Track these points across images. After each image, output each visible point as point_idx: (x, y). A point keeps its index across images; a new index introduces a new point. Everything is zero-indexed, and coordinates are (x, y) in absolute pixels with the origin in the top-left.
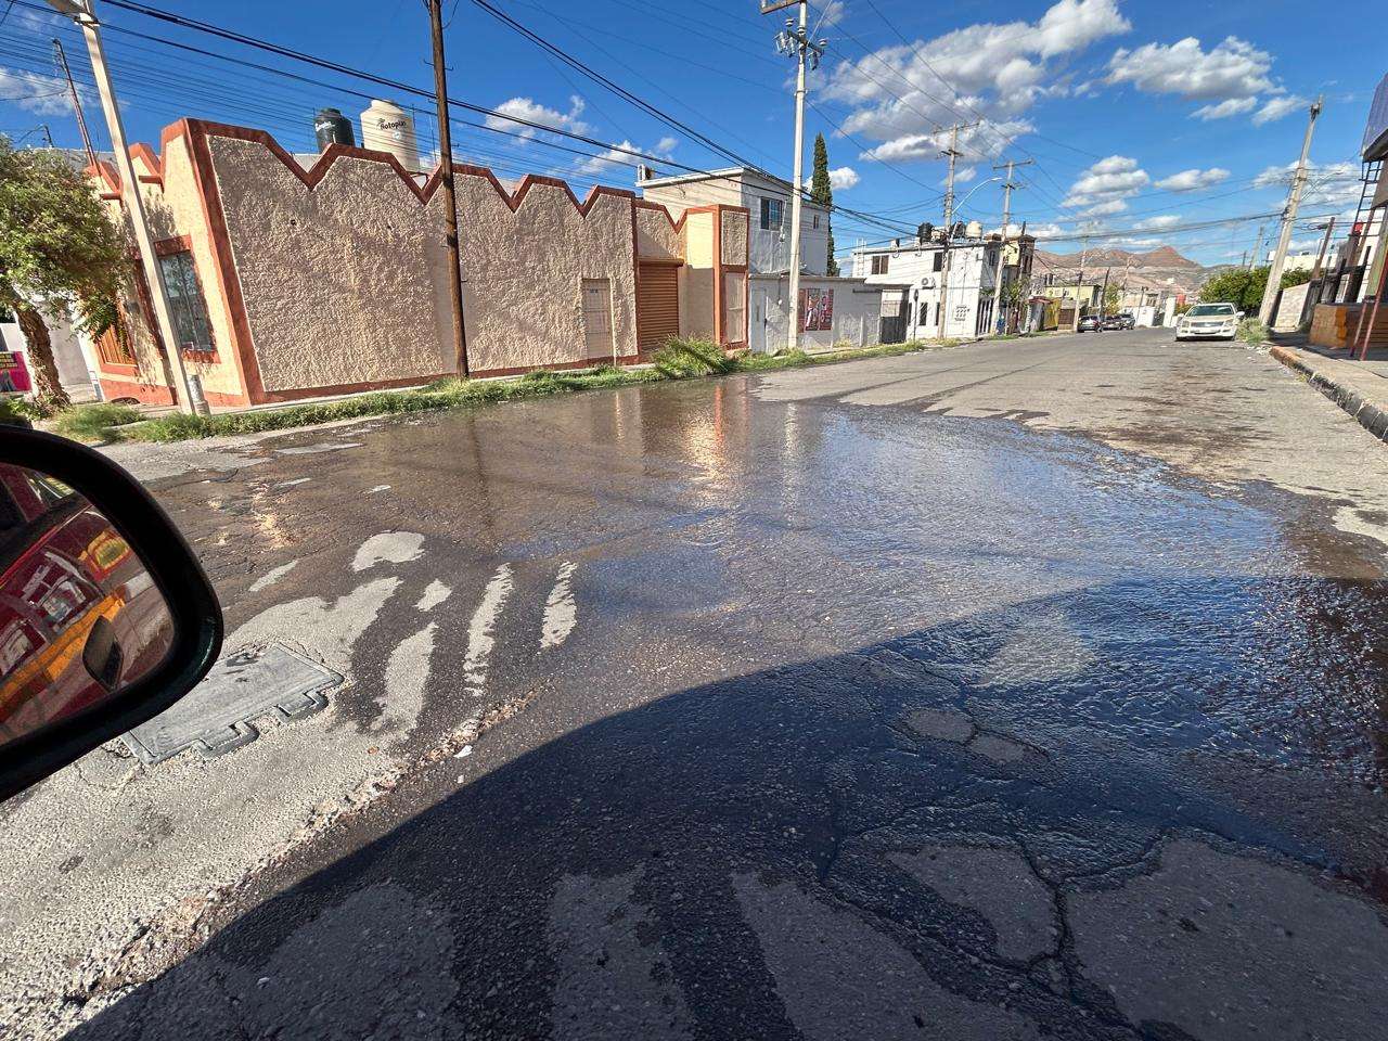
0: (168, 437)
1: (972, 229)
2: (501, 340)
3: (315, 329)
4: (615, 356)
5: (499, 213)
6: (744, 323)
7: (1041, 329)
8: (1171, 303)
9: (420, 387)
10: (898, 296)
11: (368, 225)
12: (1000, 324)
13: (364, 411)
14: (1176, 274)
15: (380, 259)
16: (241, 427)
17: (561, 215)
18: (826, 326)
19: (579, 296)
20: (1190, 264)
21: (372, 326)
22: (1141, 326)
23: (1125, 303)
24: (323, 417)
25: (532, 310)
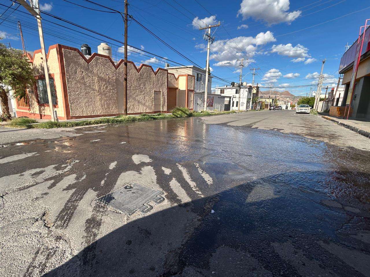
0: (48, 127)
1: (244, 84)
2: (133, 105)
3: (86, 100)
4: (161, 111)
5: (135, 73)
6: (193, 104)
7: (261, 109)
8: (289, 104)
9: (114, 117)
10: (228, 99)
11: (102, 74)
12: (252, 107)
13: (101, 122)
14: (289, 98)
15: (104, 83)
16: (69, 125)
17: (150, 74)
18: (212, 106)
19: (153, 95)
20: (292, 95)
21: (101, 100)
22: (283, 109)
23: (279, 103)
24: (90, 123)
25: (142, 98)
